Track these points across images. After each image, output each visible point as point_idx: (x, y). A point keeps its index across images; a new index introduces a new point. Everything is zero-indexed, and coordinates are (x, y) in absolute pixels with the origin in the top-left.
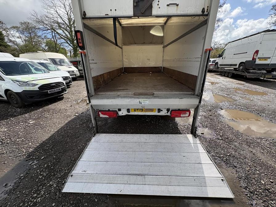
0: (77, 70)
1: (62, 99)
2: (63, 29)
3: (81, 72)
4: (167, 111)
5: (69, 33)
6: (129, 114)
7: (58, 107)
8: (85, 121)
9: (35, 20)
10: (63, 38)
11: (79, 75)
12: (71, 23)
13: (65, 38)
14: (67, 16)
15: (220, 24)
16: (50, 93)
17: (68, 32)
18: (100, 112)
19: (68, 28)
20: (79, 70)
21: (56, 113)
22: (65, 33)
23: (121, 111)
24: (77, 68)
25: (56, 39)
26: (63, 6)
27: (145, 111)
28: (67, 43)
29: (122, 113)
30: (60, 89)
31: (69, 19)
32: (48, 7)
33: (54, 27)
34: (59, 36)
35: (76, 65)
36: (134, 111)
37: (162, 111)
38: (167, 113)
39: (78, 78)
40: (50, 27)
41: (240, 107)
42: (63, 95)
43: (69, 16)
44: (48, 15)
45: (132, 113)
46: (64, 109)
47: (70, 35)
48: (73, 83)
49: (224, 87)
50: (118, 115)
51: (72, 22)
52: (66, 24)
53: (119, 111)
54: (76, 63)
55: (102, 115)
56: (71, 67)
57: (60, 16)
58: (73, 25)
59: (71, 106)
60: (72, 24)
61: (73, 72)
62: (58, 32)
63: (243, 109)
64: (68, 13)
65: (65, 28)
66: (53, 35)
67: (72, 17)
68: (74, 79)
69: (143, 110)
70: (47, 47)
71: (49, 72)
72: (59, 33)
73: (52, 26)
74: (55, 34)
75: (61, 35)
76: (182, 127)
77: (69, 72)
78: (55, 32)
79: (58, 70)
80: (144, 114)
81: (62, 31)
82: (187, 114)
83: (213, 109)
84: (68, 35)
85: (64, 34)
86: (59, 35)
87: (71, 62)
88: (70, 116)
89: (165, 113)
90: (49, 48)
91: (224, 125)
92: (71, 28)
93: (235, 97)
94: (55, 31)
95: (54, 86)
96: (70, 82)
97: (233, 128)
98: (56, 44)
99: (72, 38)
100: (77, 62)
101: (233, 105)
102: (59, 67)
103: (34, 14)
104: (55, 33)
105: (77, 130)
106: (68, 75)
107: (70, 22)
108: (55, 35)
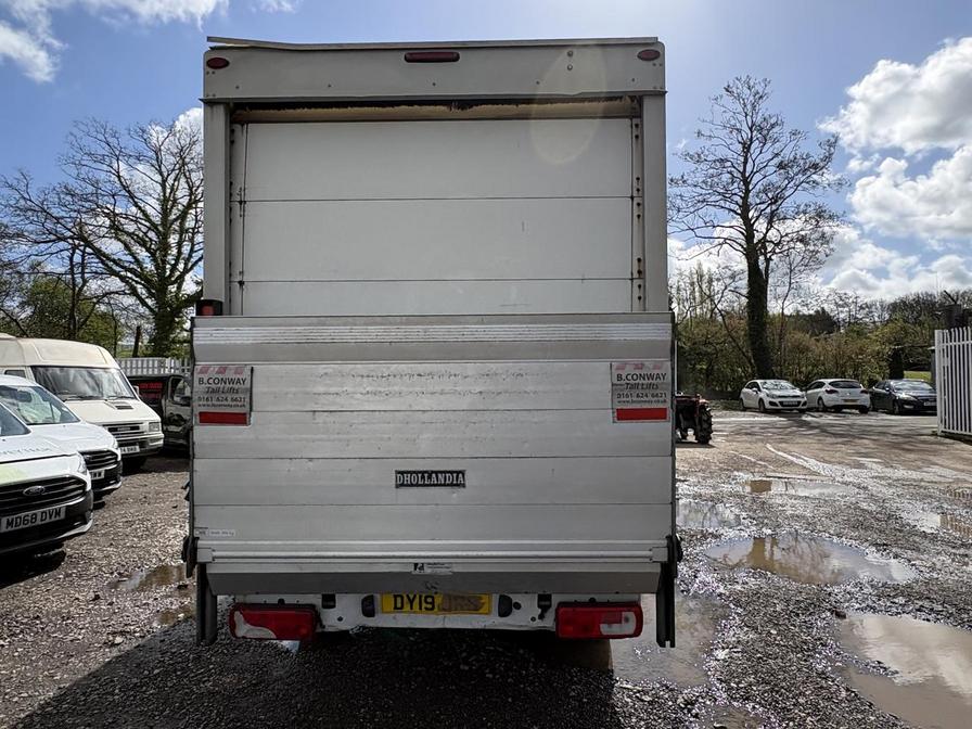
0: (158, 418)
1: (54, 563)
2: (128, 239)
3: (172, 428)
4: (539, 606)
5: (153, 255)
6: (371, 622)
7: (28, 602)
8: (156, 671)
9: (13, 202)
10: (117, 274)
11: (161, 442)
12: (173, 217)
13: (129, 275)
14: (159, 188)
15: (826, 229)
16: (10, 529)
17: (148, 250)
18: (237, 613)
19: (152, 235)
20: (166, 421)
21: (14, 635)
22: (132, 254)
23: (334, 607)
24: (159, 411)
25: (83, 277)
26: (152, 154)
27: (444, 610)
28: (134, 292)
29: (340, 619)
30: (58, 513)
31: (164, 201)
32: (86, 157)
33: (91, 228)
34: (100, 265)
35: (152, 396)
36: (396, 608)
37: (518, 606)
38: (541, 617)
39: (149, 460)
40: (69, 230)
41: (927, 604)
42: (61, 546)
43: (168, 191)
44: (75, 185)
45: (386, 620)
46: (59, 613)
47: (154, 259)
48: (124, 485)
49: (873, 508)
50: (319, 630)
51: (175, 211)
52: (149, 220)
53: (325, 607)
54: (160, 386)
55: (248, 626)
56: (130, 408)
57: (129, 192)
58: (176, 226)
59: (97, 597)
60: (175, 220)
61: (134, 427)
62: (103, 249)
63: (938, 613)
64: (164, 181)
65: (141, 234)
66: (77, 258)
67: (179, 194)
68: (133, 465)
69: (433, 603)
70: (29, 311)
71: (27, 432)
72: (104, 255)
73: (81, 225)
74: (83, 257)
75: (114, 261)
76: (629, 697)
77: (113, 429)
78: (88, 250)
79: (66, 418)
80: (439, 625)
81: (121, 246)
82: (627, 620)
83: (798, 615)
84: (147, 260)
85: (130, 258)
86: (103, 262)
87: (134, 381)
88: (83, 650)
89: (533, 619)
90: (39, 313)
91: (833, 690)
92: (164, 237)
93: (915, 554)
94: (89, 244)
95: (38, 496)
96: (112, 477)
97: (871, 705)
98: (77, 295)
99: (161, 274)
100: (162, 380)
101: (894, 597)
102: (73, 406)
103: (15, 183)
104: (84, 252)
105: (107, 715)
106: (108, 443)
107: (165, 213)
108: (83, 259)
